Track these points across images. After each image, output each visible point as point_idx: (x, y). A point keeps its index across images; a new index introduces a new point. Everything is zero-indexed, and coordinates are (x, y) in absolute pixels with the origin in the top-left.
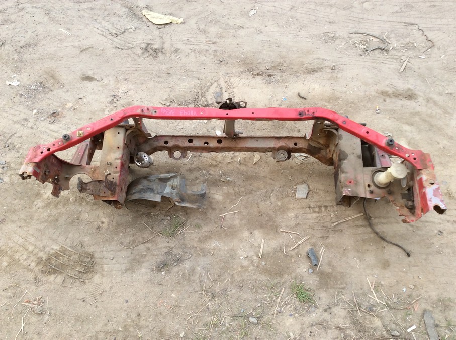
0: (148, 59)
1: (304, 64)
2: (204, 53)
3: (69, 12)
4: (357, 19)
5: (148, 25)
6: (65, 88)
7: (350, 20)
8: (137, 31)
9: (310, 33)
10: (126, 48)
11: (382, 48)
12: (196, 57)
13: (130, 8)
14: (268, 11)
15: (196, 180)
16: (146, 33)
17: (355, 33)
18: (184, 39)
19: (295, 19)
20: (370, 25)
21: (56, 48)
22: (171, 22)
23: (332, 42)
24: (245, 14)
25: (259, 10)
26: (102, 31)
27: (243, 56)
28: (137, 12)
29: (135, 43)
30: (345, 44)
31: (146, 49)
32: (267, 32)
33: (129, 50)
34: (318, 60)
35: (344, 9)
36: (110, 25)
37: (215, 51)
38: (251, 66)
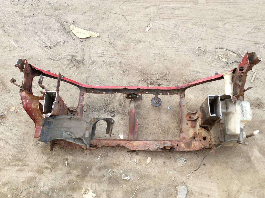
0: (72, 69)
1: (183, 76)
2: (113, 65)
3: (18, 25)
4: (221, 37)
5: (74, 39)
6: (10, 93)
7: (216, 37)
8: (66, 44)
9: (188, 48)
10: (57, 59)
11: (238, 62)
12: (107, 69)
13: (62, 24)
14: (159, 28)
15: (103, 178)
16: (72, 46)
17: (219, 48)
18: (99, 52)
19: (177, 36)
20: (230, 42)
21: (6, 58)
22: (90, 37)
23: (203, 55)
24: (143, 30)
25: (152, 27)
26: (40, 44)
27: (140, 67)
28: (66, 26)
29: (64, 55)
30: (212, 57)
31: (72, 60)
32: (157, 46)
33: (59, 61)
34: (193, 72)
35: (212, 28)
36: (47, 38)
37: (121, 62)
38: (146, 76)
